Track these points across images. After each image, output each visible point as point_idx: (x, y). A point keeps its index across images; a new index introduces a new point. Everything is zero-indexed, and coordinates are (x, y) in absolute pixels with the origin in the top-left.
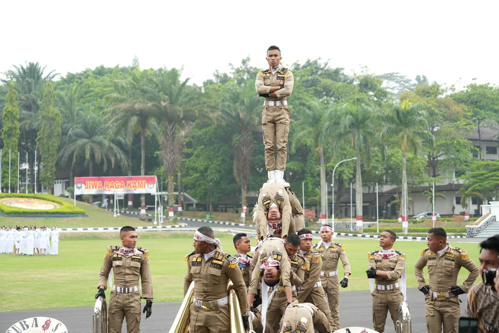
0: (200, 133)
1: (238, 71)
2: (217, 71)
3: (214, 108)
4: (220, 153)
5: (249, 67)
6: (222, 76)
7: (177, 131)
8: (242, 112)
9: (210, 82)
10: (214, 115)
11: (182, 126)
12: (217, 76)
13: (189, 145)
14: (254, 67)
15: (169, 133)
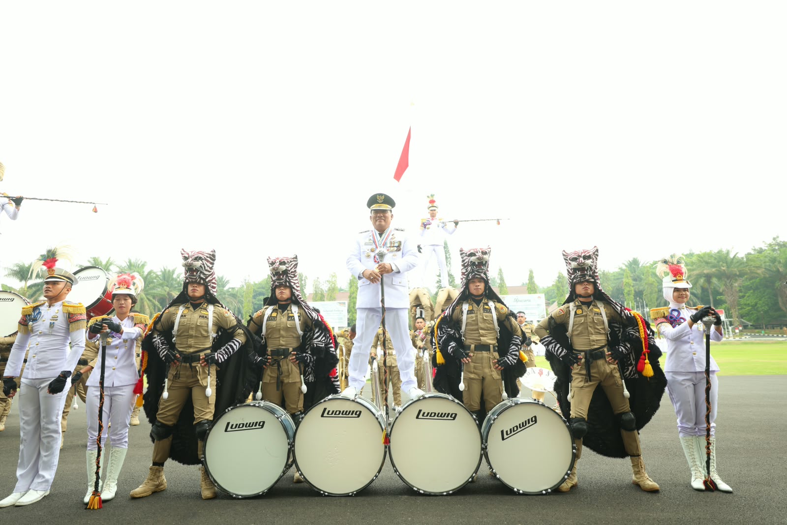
0: (749, 283)
1: (770, 245)
2: (754, 247)
3: (759, 267)
4: (766, 294)
5: (778, 241)
6: (759, 249)
7: (733, 283)
8: (781, 267)
9: (749, 254)
10: (759, 271)
11: (736, 280)
12: (755, 250)
13: (740, 291)
14: (782, 241)
15: (728, 284)
